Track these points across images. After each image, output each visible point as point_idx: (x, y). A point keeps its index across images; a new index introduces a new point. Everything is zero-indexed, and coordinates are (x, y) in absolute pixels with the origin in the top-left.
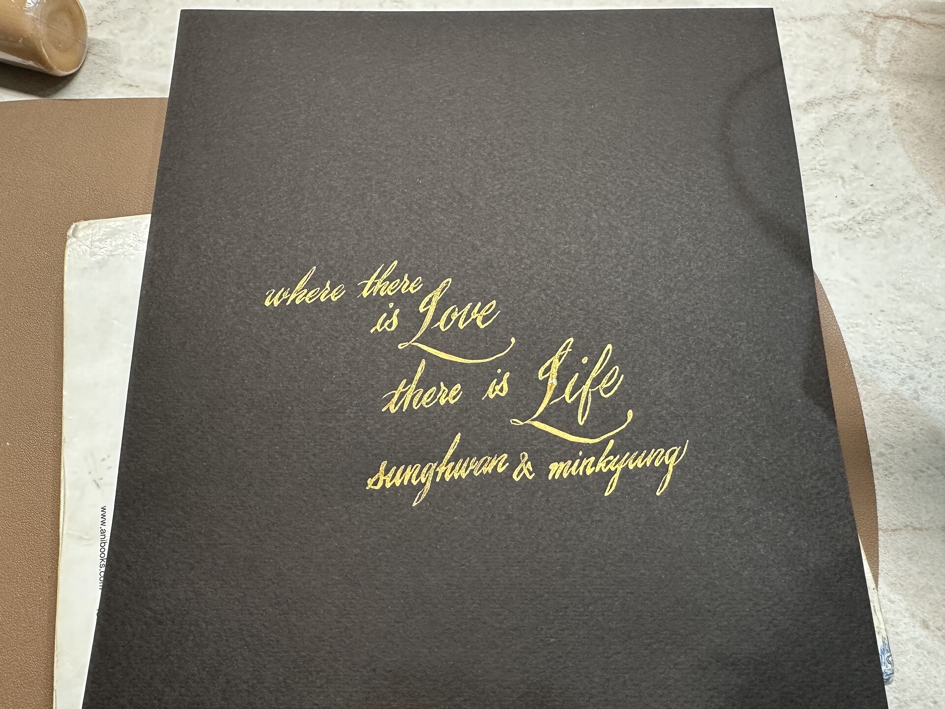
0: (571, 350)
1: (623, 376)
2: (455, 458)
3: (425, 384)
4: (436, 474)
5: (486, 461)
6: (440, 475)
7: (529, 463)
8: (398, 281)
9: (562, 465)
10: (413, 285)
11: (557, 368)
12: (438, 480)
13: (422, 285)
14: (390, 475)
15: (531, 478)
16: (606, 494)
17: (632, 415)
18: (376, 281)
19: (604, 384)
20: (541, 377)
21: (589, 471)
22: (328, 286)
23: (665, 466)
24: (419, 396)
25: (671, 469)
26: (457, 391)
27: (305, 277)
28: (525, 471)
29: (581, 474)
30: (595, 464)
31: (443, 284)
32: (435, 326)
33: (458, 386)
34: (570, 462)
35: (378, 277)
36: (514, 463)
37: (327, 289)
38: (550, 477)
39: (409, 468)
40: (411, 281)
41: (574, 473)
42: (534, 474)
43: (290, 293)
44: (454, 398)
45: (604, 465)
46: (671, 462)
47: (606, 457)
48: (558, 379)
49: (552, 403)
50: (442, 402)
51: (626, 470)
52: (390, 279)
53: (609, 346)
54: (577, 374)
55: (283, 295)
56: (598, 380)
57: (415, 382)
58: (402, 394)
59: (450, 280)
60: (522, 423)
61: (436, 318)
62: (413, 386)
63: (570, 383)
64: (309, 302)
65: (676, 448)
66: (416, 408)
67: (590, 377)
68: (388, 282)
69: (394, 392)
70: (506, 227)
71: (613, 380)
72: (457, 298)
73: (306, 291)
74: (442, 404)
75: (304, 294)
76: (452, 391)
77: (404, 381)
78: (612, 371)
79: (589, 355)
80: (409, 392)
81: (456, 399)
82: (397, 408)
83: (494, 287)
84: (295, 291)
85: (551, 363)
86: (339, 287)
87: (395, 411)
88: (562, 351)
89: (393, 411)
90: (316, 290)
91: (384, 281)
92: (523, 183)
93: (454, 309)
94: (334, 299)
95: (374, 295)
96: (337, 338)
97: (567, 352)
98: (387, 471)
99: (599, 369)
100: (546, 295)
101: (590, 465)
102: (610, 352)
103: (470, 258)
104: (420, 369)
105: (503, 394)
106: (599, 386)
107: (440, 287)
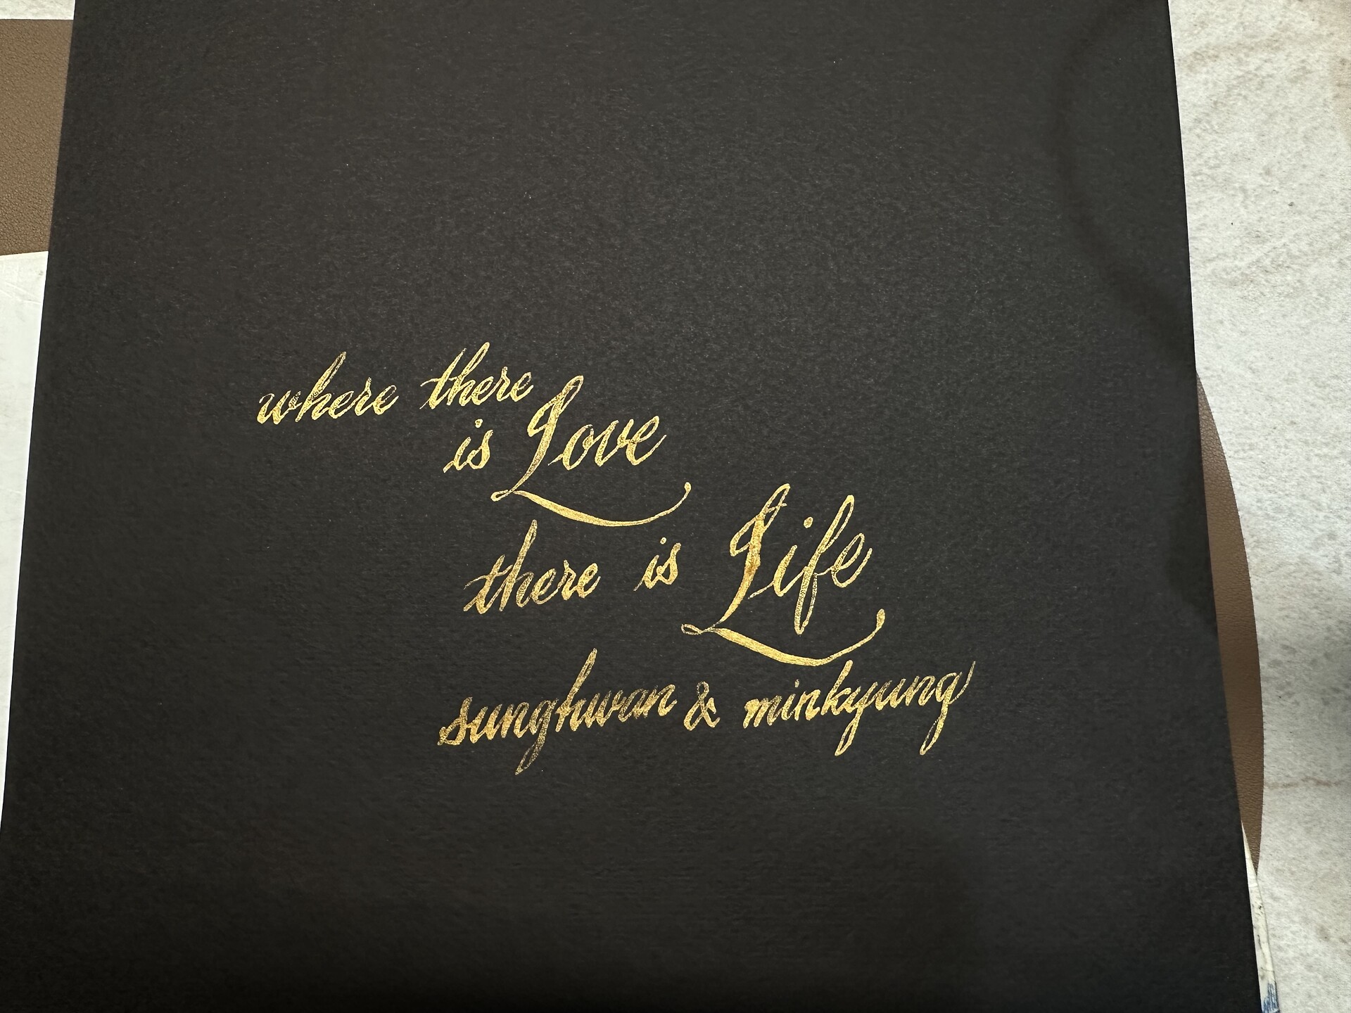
0: (785, 505)
1: (871, 550)
2: (586, 693)
3: (535, 565)
4: (555, 718)
5: (638, 697)
6: (561, 721)
7: (711, 701)
8: (491, 379)
9: (766, 704)
10: (516, 387)
11: (761, 535)
12: (558, 729)
13: (532, 387)
14: (478, 721)
15: (712, 725)
16: (838, 753)
17: (883, 617)
18: (452, 379)
19: (839, 565)
20: (734, 552)
21: (811, 714)
22: (367, 389)
23: (934, 706)
24: (526, 585)
25: (945, 709)
26: (592, 576)
27: (328, 372)
28: (705, 715)
29: (797, 718)
30: (820, 703)
31: (569, 386)
32: (554, 461)
33: (594, 567)
34: (778, 699)
35: (457, 372)
36: (685, 700)
37: (366, 393)
38: (746, 723)
39: (510, 710)
40: (513, 379)
41: (785, 717)
42: (718, 720)
43: (302, 400)
44: (587, 587)
45: (836, 703)
46: (946, 699)
47: (839, 691)
48: (762, 553)
49: (751, 596)
50: (567, 594)
51: (870, 711)
52: (477, 376)
53: (850, 499)
54: (794, 548)
55: (290, 405)
56: (828, 559)
57: (520, 560)
58: (499, 581)
59: (581, 378)
60: (700, 632)
61: (557, 446)
62: (517, 567)
63: (783, 562)
64: (335, 417)
65: (955, 674)
66: (521, 605)
67: (817, 552)
68: (473, 382)
69: (484, 577)
70: (680, 284)
71: (855, 556)
72: (593, 410)
73: (329, 397)
74: (565, 598)
75: (325, 402)
76: (583, 576)
77: (501, 560)
78: (853, 542)
79: (815, 514)
80: (508, 578)
81: (590, 591)
82: (489, 606)
83: (657, 392)
84: (310, 396)
85: (752, 527)
86: (387, 390)
87: (485, 610)
88: (771, 507)
89: (482, 610)
90: (347, 394)
91: (467, 379)
92: (710, 203)
93: (588, 431)
94: (379, 411)
95: (449, 404)
96: (384, 481)
97: (778, 508)
98: (471, 717)
99: (832, 538)
100: (746, 407)
101: (812, 703)
102: (852, 509)
103: (615, 339)
104: (528, 537)
105: (668, 582)
106: (831, 568)
107: (564, 391)
